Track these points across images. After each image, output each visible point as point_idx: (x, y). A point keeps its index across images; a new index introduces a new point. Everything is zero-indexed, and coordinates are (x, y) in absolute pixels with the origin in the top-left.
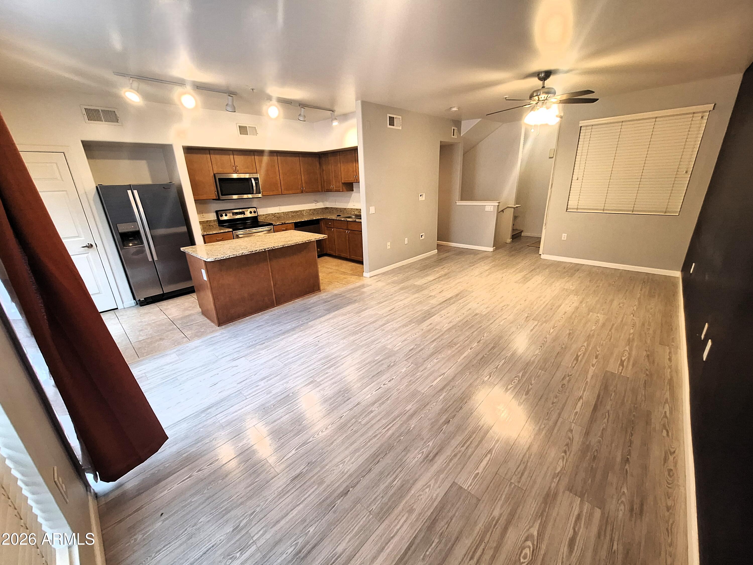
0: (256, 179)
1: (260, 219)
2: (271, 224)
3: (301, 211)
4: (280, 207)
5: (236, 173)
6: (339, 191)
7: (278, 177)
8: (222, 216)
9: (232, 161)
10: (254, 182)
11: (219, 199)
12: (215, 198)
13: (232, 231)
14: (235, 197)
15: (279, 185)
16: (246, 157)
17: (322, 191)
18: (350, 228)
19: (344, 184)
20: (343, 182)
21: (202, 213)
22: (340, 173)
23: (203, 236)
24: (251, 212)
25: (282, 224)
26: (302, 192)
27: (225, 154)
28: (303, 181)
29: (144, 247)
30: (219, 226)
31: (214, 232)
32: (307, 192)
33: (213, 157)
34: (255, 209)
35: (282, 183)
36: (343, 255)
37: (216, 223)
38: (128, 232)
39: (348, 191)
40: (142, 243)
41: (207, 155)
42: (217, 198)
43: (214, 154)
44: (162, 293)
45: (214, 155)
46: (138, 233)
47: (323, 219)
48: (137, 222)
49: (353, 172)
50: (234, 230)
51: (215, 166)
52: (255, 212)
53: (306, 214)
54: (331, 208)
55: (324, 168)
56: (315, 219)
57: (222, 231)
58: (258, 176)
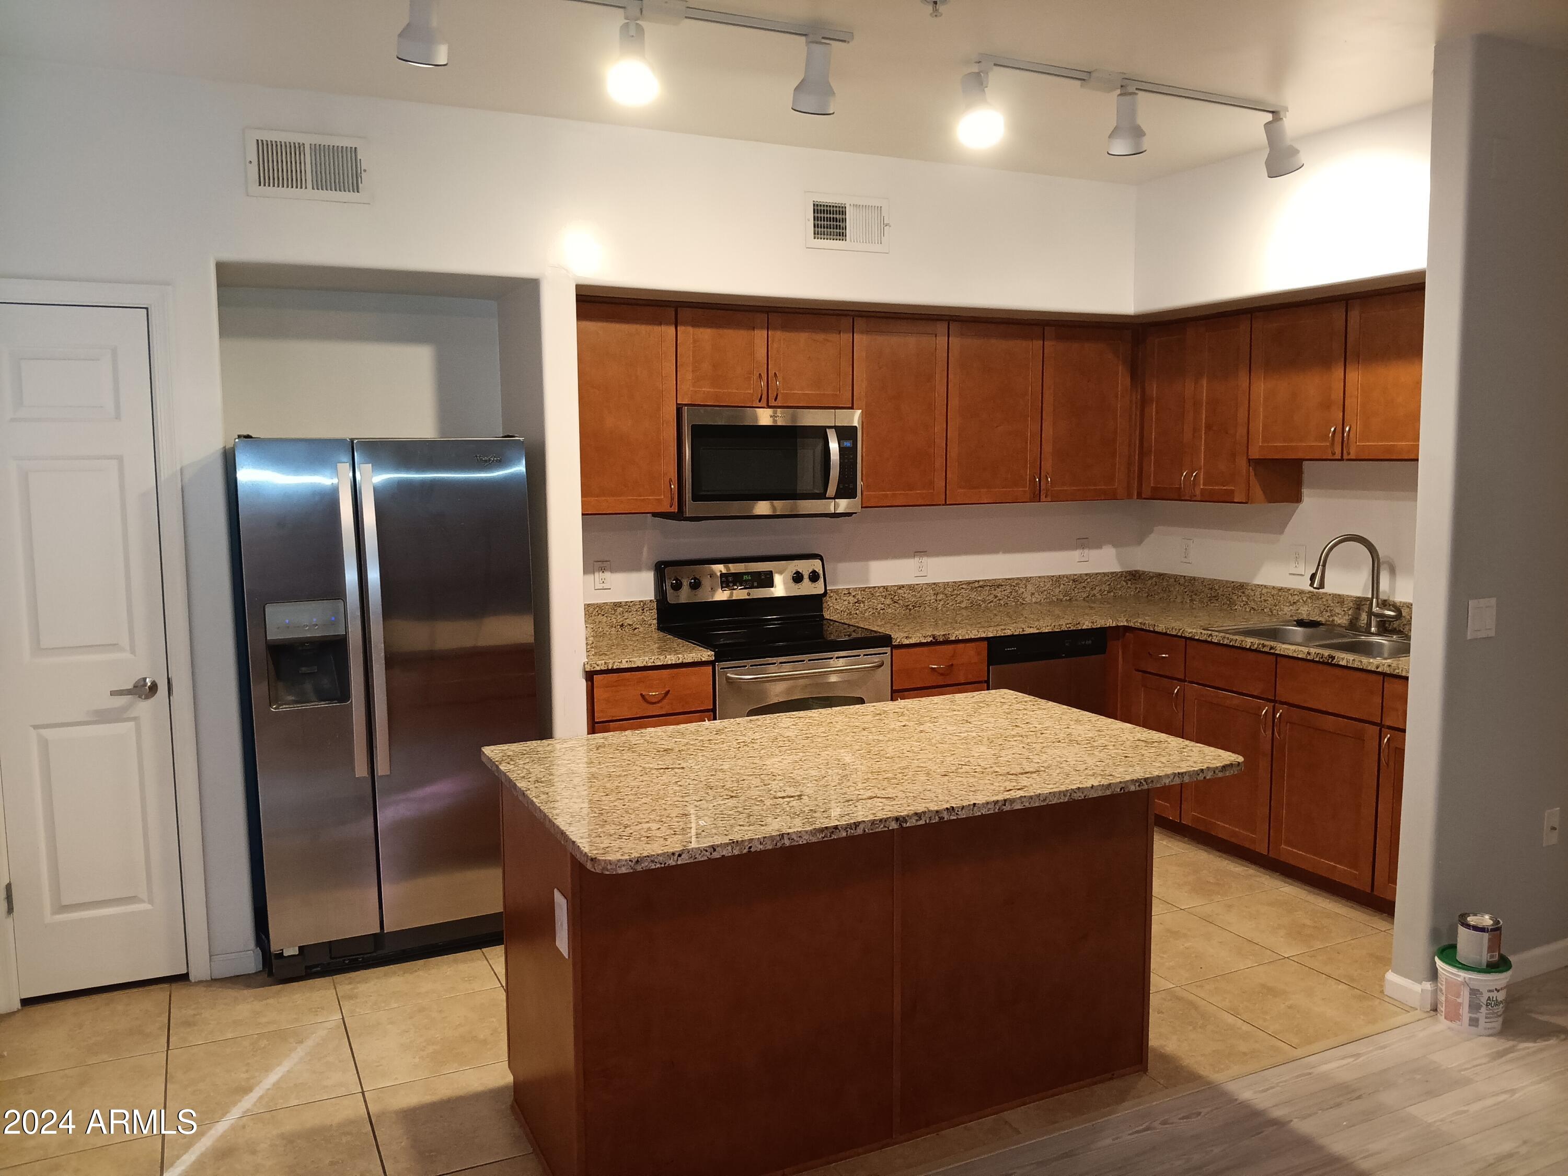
0: (846, 433)
1: (833, 611)
2: (884, 641)
3: (1014, 584)
4: (925, 559)
5: (769, 407)
6: (1226, 498)
7: (939, 428)
8: (677, 587)
9: (761, 353)
10: (834, 446)
11: (679, 516)
12: (665, 508)
13: (712, 663)
14: (762, 507)
15: (939, 463)
16: (820, 337)
17: (1129, 496)
18: (1283, 693)
19: (1258, 464)
20: (1255, 454)
21: (603, 570)
22: (1242, 414)
23: (590, 676)
24: (798, 578)
25: (935, 643)
26: (1036, 497)
27: (738, 325)
28: (1048, 448)
29: (348, 713)
30: (660, 628)
31: (639, 662)
32: (1056, 498)
33: (687, 333)
34: (816, 565)
35: (954, 452)
36: (1224, 828)
37: (651, 617)
38: (302, 642)
39: (1272, 498)
40: (345, 696)
41: (664, 328)
42: (675, 509)
43: (695, 324)
44: (378, 931)
45: (690, 329)
46: (338, 645)
47: (1127, 629)
48: (344, 600)
49: (1326, 405)
50: (719, 658)
51: (687, 375)
52: (814, 577)
53: (1037, 597)
54: (1160, 575)
55: (1153, 389)
56: (1087, 625)
57: (671, 659)
58: (855, 418)
